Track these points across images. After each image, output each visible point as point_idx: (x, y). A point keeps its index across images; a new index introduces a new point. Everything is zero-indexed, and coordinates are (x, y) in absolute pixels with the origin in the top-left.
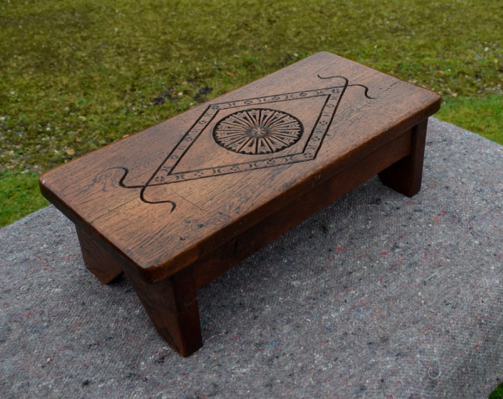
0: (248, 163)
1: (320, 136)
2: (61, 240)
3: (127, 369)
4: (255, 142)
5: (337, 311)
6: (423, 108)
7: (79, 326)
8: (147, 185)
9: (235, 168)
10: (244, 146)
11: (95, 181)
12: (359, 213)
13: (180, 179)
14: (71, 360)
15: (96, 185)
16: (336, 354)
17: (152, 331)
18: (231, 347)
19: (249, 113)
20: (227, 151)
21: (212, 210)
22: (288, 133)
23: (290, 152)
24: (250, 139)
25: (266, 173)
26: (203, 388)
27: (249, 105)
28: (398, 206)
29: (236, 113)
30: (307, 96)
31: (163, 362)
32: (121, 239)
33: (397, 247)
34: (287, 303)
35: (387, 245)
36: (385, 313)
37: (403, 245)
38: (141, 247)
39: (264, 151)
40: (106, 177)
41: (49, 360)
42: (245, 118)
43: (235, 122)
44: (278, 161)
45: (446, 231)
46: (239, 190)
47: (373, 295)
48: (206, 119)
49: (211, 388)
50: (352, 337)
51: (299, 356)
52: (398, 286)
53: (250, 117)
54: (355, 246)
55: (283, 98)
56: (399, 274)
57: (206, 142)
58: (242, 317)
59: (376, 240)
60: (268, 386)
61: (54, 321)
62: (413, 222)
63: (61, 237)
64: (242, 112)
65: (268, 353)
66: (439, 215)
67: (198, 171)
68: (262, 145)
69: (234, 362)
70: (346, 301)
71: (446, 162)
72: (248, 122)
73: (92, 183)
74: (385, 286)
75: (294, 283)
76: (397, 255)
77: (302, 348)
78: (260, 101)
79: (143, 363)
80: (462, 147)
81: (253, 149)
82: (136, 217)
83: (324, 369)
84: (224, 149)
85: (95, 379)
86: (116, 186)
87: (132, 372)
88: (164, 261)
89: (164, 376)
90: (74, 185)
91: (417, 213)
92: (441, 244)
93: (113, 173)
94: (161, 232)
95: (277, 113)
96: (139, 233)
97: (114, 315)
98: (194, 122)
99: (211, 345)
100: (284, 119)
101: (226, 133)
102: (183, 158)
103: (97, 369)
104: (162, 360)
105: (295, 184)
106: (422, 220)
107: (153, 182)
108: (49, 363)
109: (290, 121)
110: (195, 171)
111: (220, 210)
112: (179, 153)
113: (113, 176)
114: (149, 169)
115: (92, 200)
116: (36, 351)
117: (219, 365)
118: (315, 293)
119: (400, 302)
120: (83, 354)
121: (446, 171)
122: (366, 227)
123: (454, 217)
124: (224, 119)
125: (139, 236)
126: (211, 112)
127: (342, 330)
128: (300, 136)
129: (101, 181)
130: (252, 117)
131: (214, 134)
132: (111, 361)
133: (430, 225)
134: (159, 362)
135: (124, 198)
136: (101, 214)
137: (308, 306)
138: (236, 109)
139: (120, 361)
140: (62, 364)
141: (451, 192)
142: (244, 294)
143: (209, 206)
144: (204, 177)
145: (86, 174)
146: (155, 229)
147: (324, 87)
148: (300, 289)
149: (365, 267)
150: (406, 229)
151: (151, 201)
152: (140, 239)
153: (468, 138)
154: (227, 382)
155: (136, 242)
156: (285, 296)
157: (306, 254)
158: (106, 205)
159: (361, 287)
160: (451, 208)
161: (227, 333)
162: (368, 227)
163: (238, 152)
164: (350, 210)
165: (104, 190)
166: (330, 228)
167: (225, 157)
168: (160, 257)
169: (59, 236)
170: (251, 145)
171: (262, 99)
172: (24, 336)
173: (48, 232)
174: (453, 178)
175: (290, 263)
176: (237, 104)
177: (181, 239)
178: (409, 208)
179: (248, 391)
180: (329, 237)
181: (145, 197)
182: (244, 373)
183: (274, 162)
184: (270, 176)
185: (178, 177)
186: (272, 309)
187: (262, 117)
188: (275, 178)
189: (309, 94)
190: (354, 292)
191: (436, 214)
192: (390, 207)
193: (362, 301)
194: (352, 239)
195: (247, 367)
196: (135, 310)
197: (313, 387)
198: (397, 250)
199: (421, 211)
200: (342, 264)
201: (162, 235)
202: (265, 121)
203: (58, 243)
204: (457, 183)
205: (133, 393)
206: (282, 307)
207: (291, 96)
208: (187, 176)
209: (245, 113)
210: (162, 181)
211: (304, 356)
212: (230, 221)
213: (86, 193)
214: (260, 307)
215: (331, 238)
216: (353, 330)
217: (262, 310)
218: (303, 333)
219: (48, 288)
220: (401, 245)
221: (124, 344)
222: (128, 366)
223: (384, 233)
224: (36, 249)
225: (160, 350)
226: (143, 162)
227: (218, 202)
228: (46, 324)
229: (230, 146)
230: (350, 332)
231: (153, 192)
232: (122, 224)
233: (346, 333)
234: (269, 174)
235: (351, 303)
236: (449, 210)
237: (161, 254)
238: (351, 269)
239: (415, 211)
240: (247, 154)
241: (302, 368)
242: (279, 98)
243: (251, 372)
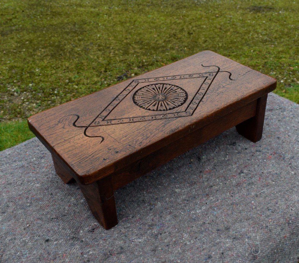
0: (151, 116)
1: (197, 102)
2: (44, 156)
3: (72, 234)
4: (157, 104)
5: (200, 209)
6: (264, 87)
7: (48, 207)
8: (89, 126)
9: (142, 119)
10: (150, 105)
11: (59, 122)
12: (221, 150)
13: (109, 123)
14: (40, 227)
15: (59, 125)
16: (197, 235)
17: (89, 213)
18: (134, 226)
19: (157, 86)
20: (139, 108)
21: (125, 143)
22: (178, 99)
23: (177, 110)
24: (154, 101)
25: (161, 123)
26: (115, 249)
27: (157, 81)
28: (247, 147)
29: (148, 86)
30: (193, 77)
31: (93, 232)
32: (69, 157)
33: (243, 173)
34: (171, 202)
35: (236, 171)
36: (230, 212)
37: (246, 171)
38: (80, 163)
39: (162, 109)
40: (66, 120)
41: (28, 225)
42: (154, 89)
43: (147, 91)
44: (169, 116)
45: (274, 164)
46: (143, 132)
47: (224, 201)
48: (130, 88)
49: (119, 250)
50: (208, 226)
51: (174, 234)
52: (240, 197)
53: (157, 88)
54: (217, 171)
55: (179, 77)
56: (241, 189)
57: (128, 102)
58: (143, 208)
59: (230, 167)
60: (153, 250)
61: (34, 203)
62: (254, 158)
63: (44, 155)
64: (152, 85)
65: (155, 231)
66: (271, 154)
67: (120, 119)
68: (161, 105)
69: (134, 235)
70: (206, 203)
71: (280, 122)
72: (155, 92)
73: (57, 123)
74: (232, 196)
75: (177, 190)
76: (242, 177)
77: (177, 229)
78: (164, 79)
79: (82, 231)
80: (291, 113)
81: (155, 108)
82: (80, 145)
83: (188, 243)
84: (138, 107)
85: (53, 238)
86: (71, 125)
87: (75, 236)
88: (92, 172)
89: (93, 240)
90: (46, 124)
91: (257, 153)
92: (270, 172)
93: (71, 118)
94: (93, 155)
95: (173, 86)
96: (80, 154)
97: (69, 202)
98: (122, 90)
99: (123, 224)
100: (177, 90)
101: (140, 97)
102: (113, 111)
103: (55, 232)
104: (93, 230)
105: (177, 130)
106: (260, 157)
107: (93, 124)
108: (28, 227)
109: (180, 92)
110: (119, 119)
111: (130, 144)
112: (111, 108)
113: (70, 120)
114: (91, 117)
115: (56, 133)
116: (21, 220)
117: (126, 236)
118: (188, 197)
119: (240, 206)
120: (48, 224)
121: (279, 128)
122: (225, 159)
123: (281, 156)
124: (141, 89)
125: (79, 156)
126: (134, 84)
127: (202, 220)
128: (185, 101)
129: (63, 122)
130: (158, 88)
131: (133, 98)
132: (63, 229)
133: (265, 160)
134: (91, 231)
135: (74, 133)
136: (59, 142)
137: (183, 205)
138: (149, 83)
139: (68, 229)
140: (35, 228)
141: (281, 141)
142: (146, 195)
143: (123, 141)
144: (124, 123)
145: (55, 118)
146: (89, 153)
147: (204, 72)
148: (180, 194)
149: (221, 184)
150: (249, 162)
151: (90, 136)
152: (80, 158)
153: (295, 108)
154: (129, 246)
155: (77, 160)
156: (170, 198)
157: (186, 173)
158: (64, 137)
159: (217, 196)
160: (279, 150)
161: (133, 217)
162: (226, 159)
163: (146, 109)
164: (216, 148)
165: (63, 127)
166: (203, 159)
167: (138, 112)
168: (90, 169)
169: (43, 154)
170: (154, 105)
171: (165, 78)
172: (15, 211)
173: (37, 151)
174: (283, 132)
175: (176, 178)
176: (150, 80)
177: (104, 159)
178: (253, 149)
179: (141, 253)
180: (201, 164)
181: (87, 133)
182: (140, 242)
183: (167, 116)
184: (163, 124)
185: (108, 122)
186: (161, 205)
187: (164, 88)
188: (166, 126)
189: (195, 76)
190: (212, 198)
191: (270, 154)
192: (241, 148)
193: (216, 204)
194: (215, 166)
195: (142, 239)
196: (81, 200)
197: (180, 254)
198: (242, 174)
199: (260, 151)
200: (207, 181)
201: (93, 156)
202: (165, 91)
203: (42, 158)
204: (285, 135)
205: (73, 248)
206: (167, 204)
207: (183, 77)
208: (113, 122)
209: (154, 85)
210: (98, 124)
211: (177, 235)
212: (135, 150)
213: (53, 129)
214: (154, 203)
215: (202, 164)
216: (209, 221)
217: (155, 205)
218: (178, 221)
219: (32, 184)
220: (245, 171)
221: (72, 220)
222: (73, 232)
223: (236, 163)
224: (29, 160)
225: (93, 224)
226: (89, 112)
227: (130, 138)
228: (29, 204)
229: (142, 105)
230: (207, 222)
231: (92, 131)
232: (71, 149)
233: (204, 223)
234: (163, 123)
235: (209, 205)
236: (278, 152)
237: (91, 167)
238: (212, 184)
239: (257, 151)
240: (152, 110)
241: (175, 242)
242: (176, 77)
243: (144, 241)
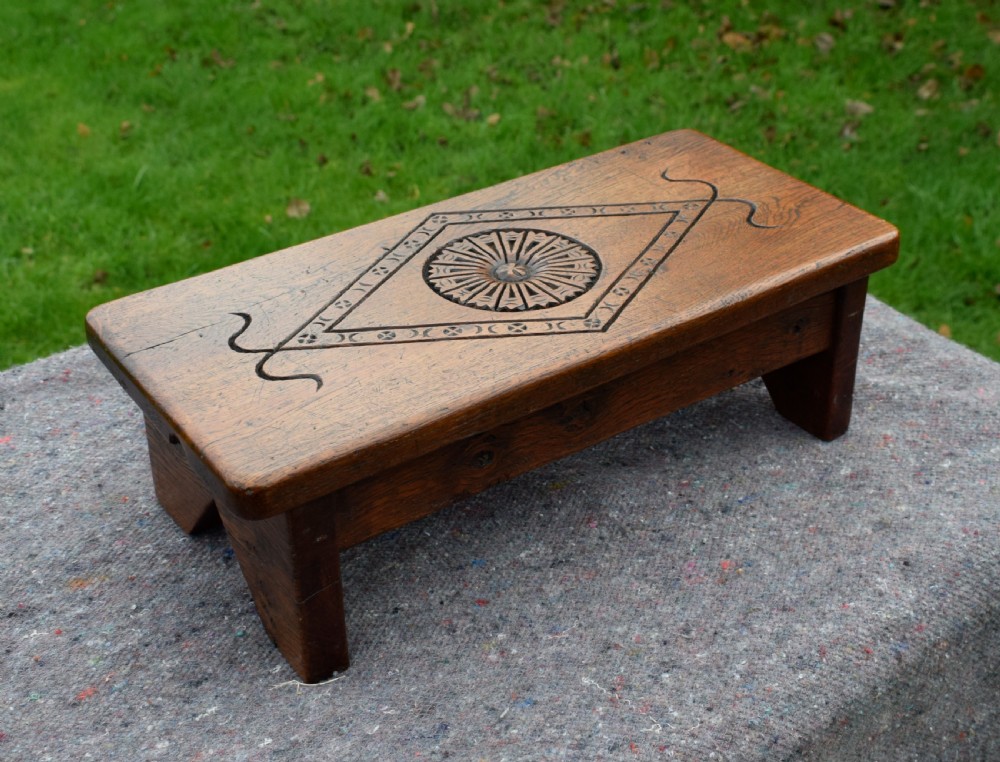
0: (546, 218)
4: (524, 248)
9: (569, 212)
10: (547, 244)
13: (656, 206)
19: (519, 302)
20: (578, 238)
23: (468, 228)
25: (520, 201)
27: (518, 322)
29: (551, 305)
30: (380, 332)
39: (513, 233)
42: (531, 293)
43: (555, 287)
44: (494, 216)
46: (566, 185)
48: (613, 300)
53: (521, 294)
55: (436, 332)
57: (615, 256)
64: (537, 307)
67: (629, 214)
68: (512, 243)
72: (528, 284)
78: (490, 329)
81: (531, 237)
84: (582, 241)
95: (463, 299)
100: (455, 285)
101: (577, 267)
109: (443, 281)
110: (634, 214)
124: (578, 294)
128: (439, 252)
130: (517, 294)
131: (599, 267)
138: (549, 316)
144: (619, 205)
163: (559, 235)
167: (583, 229)
170: (534, 244)
171: (486, 332)
176: (543, 327)
183: (500, 216)
187: (496, 295)
189: (372, 336)
202: (491, 287)
207: (416, 333)
208: (649, 209)
209: (531, 304)
229: (572, 245)
234: (514, 200)
240: (543, 231)
242: (446, 332)
